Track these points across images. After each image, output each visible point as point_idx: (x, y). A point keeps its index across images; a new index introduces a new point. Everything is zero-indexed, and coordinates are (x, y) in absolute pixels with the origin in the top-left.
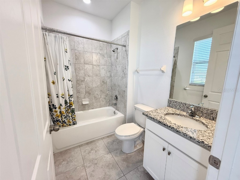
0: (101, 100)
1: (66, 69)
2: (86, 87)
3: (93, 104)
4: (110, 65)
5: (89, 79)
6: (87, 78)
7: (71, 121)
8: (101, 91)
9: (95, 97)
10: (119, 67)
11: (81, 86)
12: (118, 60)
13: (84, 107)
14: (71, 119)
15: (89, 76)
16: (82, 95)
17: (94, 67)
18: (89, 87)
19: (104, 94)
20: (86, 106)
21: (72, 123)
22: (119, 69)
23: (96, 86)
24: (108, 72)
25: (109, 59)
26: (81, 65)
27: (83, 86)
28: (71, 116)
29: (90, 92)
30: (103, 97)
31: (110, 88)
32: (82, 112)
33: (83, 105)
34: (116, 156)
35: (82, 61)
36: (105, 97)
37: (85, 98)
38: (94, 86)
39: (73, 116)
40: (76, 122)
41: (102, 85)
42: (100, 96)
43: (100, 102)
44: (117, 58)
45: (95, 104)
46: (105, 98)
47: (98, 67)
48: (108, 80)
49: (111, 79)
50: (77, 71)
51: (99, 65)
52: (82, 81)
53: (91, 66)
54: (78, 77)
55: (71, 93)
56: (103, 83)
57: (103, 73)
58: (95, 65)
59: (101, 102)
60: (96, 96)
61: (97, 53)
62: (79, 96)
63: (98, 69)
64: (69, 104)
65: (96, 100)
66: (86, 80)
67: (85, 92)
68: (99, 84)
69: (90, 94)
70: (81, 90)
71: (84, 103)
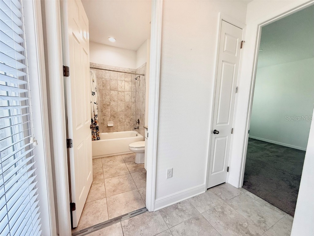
0: (125, 123)
1: (93, 94)
2: (112, 111)
3: (117, 127)
4: (134, 91)
5: (114, 104)
6: (113, 103)
7: (95, 136)
8: (126, 115)
9: (119, 121)
10: (141, 93)
11: (107, 110)
12: (140, 87)
13: (109, 129)
14: (95, 135)
15: (114, 101)
16: (108, 118)
17: (119, 93)
18: (114, 111)
19: (128, 118)
20: (111, 128)
21: (96, 138)
22: (141, 95)
23: (121, 110)
24: (132, 98)
25: (134, 85)
26: (107, 91)
27: (109, 110)
28: (96, 132)
29: (115, 115)
30: (127, 121)
31: (135, 113)
32: (107, 133)
33: (108, 127)
34: (128, 165)
35: (108, 87)
36: (129, 121)
37: (110, 121)
38: (119, 110)
39: (97, 133)
40: (100, 138)
41: (126, 110)
42: (124, 120)
43: (124, 126)
44: (139, 85)
45: (119, 127)
46: (129, 123)
47: (123, 93)
48: (133, 106)
49: (135, 104)
50: (103, 97)
51: (123, 91)
52: (108, 105)
53: (116, 92)
54: (105, 102)
55: (96, 113)
56: (127, 108)
57: (127, 98)
58: (120, 91)
59: (126, 126)
60: (121, 119)
61: (122, 81)
62: (105, 119)
63: (123, 94)
64: (94, 122)
65: (121, 123)
66: (111, 105)
67: (110, 116)
68: (123, 108)
69: (115, 117)
70: (107, 113)
71: (108, 125)
